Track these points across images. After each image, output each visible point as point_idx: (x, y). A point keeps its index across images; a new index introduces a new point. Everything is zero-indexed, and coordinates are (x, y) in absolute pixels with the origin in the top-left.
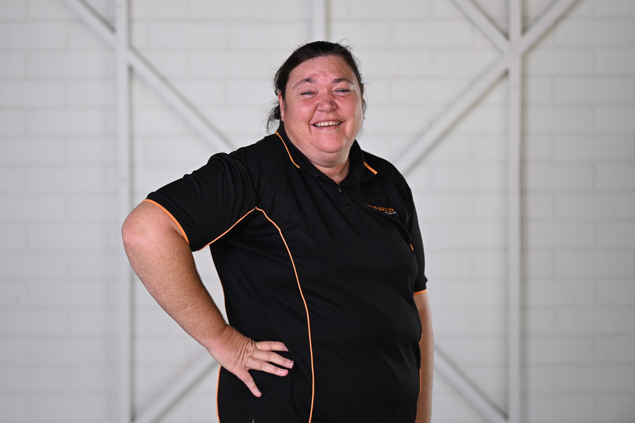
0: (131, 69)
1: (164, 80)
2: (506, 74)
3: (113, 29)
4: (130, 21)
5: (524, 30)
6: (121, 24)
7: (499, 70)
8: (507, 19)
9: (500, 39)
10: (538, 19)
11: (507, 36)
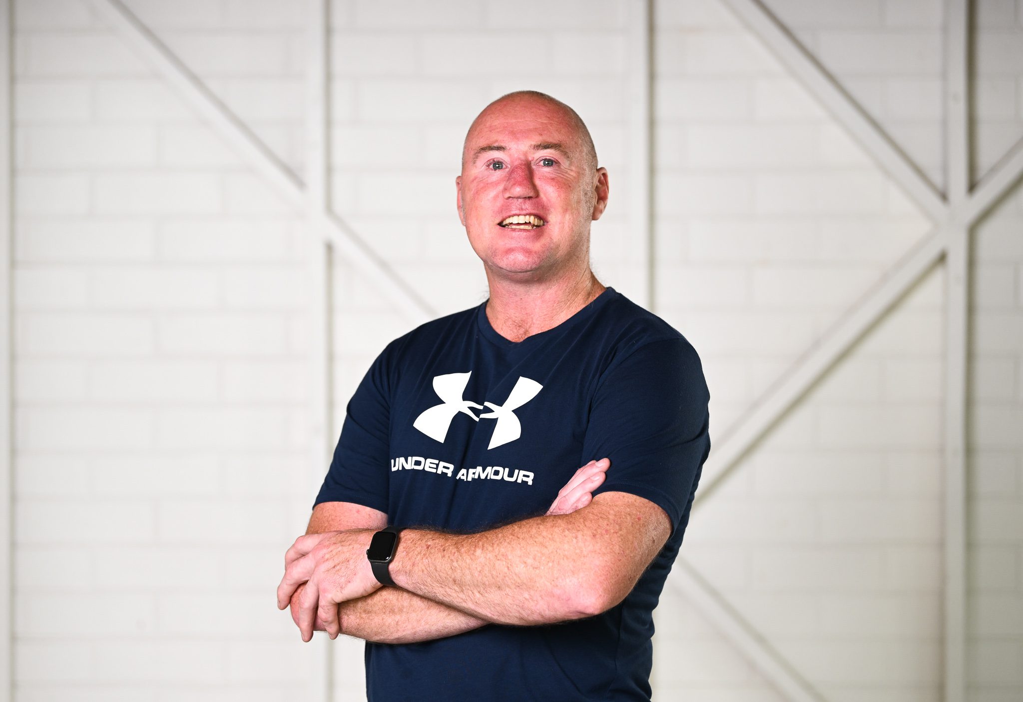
0: (330, 248)
1: (383, 265)
2: (942, 258)
3: (301, 184)
4: (329, 170)
5: (972, 187)
6: (314, 175)
7: (931, 253)
8: (945, 169)
9: (933, 201)
10: (994, 170)
11: (944, 197)
